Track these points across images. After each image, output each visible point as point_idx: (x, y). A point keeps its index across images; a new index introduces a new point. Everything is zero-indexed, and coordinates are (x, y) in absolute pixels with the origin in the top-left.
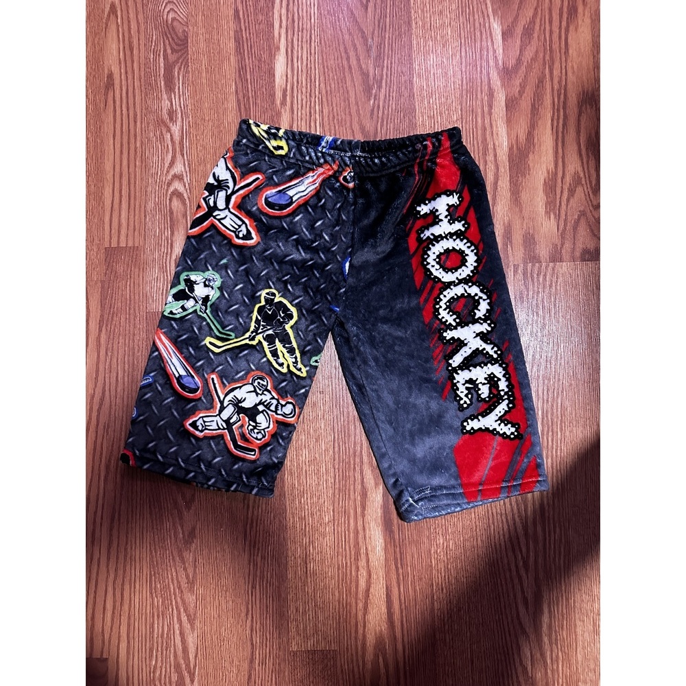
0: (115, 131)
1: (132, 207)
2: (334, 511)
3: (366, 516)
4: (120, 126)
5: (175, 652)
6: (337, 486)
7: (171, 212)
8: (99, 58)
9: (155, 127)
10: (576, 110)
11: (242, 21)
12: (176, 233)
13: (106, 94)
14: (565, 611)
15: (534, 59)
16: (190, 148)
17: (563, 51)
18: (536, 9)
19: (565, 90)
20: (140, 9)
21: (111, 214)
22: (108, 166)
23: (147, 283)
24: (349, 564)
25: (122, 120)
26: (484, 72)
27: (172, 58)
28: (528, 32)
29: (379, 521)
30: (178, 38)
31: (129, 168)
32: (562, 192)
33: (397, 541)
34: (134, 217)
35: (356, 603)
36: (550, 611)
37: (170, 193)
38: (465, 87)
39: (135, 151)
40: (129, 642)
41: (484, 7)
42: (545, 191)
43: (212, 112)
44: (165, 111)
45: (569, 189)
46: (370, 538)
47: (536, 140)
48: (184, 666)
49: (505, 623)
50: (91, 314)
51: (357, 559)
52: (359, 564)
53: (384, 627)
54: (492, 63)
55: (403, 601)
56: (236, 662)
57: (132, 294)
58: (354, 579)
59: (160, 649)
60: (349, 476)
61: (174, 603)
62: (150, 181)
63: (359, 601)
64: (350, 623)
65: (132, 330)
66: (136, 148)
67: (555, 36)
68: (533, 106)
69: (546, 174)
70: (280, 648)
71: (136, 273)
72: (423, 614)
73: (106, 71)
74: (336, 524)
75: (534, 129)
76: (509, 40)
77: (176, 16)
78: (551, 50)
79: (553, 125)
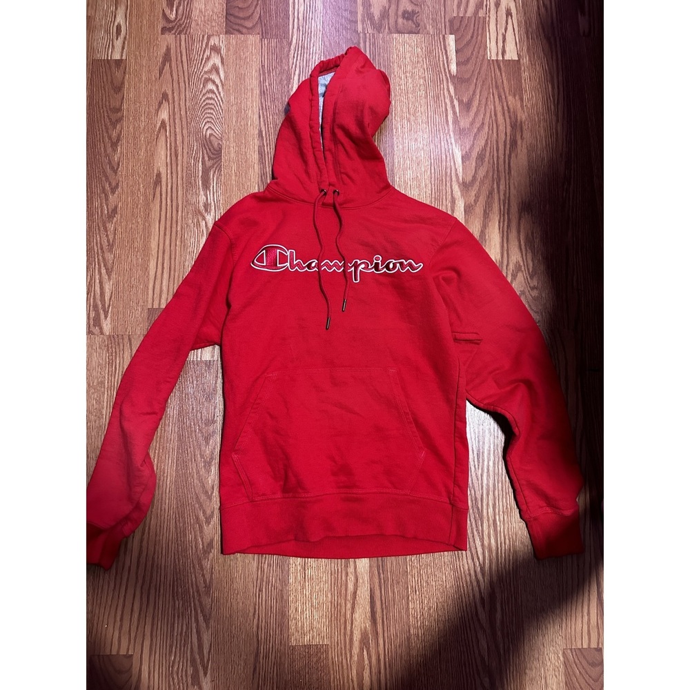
0: (160, 217)
1: (172, 277)
4: (164, 214)
5: (192, 648)
8: (150, 161)
9: (193, 216)
10: (517, 215)
11: (265, 139)
13: (155, 189)
15: (486, 177)
17: (507, 172)
18: (486, 140)
19: (509, 200)
20: (185, 126)
21: (155, 283)
22: (154, 245)
24: (340, 570)
25: (167, 209)
26: (448, 184)
27: (208, 164)
28: (481, 157)
30: (214, 149)
31: (170, 247)
34: (174, 284)
35: (345, 604)
38: (433, 196)
39: (176, 233)
40: (152, 640)
41: (448, 137)
44: (201, 204)
45: (512, 275)
47: (487, 237)
48: (199, 660)
51: (346, 566)
52: (348, 570)
53: (368, 624)
54: (454, 179)
55: (384, 602)
56: (244, 656)
58: (344, 583)
59: (178, 646)
61: (192, 605)
62: (188, 258)
63: (347, 602)
64: (340, 621)
66: (177, 231)
68: (485, 211)
70: (281, 642)
72: (400, 613)
73: (155, 172)
75: (486, 229)
76: (467, 162)
77: (213, 132)
78: (498, 171)
79: (499, 226)
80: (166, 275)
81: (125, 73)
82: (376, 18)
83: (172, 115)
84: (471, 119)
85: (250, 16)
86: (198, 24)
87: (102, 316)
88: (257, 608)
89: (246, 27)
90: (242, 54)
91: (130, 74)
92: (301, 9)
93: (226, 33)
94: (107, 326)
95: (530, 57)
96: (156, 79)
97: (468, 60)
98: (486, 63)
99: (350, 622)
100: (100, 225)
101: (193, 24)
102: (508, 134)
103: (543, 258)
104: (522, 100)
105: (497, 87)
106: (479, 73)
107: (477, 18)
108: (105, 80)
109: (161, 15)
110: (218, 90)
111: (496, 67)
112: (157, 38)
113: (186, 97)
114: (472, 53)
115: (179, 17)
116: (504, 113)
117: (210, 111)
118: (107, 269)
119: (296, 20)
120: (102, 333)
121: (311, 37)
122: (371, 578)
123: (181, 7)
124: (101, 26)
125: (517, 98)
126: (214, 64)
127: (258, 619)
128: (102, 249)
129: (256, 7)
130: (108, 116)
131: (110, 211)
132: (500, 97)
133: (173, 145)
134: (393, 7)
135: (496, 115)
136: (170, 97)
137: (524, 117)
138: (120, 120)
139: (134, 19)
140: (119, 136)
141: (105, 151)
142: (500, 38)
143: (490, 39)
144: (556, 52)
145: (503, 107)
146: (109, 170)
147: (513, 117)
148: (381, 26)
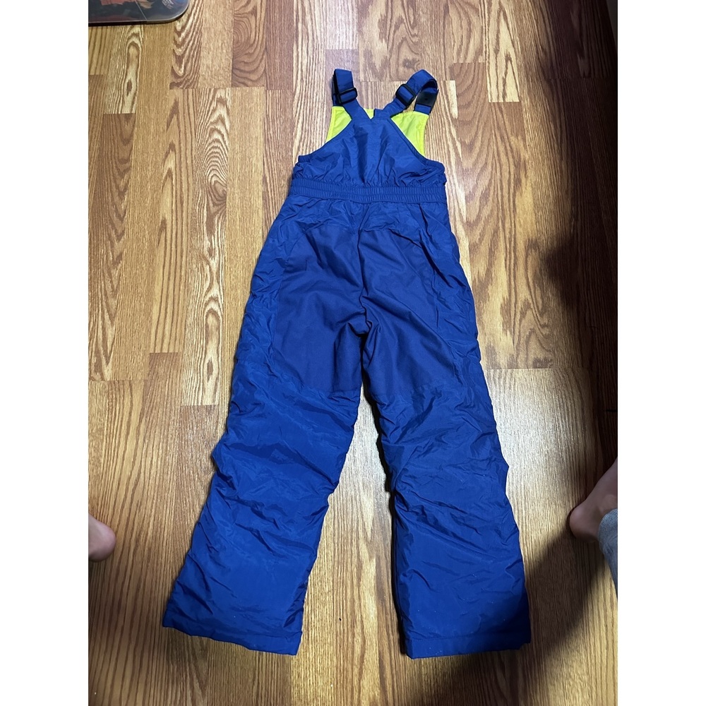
0: (165, 263)
1: (175, 322)
2: (333, 582)
3: (361, 587)
4: (169, 260)
6: (336, 559)
7: (207, 326)
8: (156, 209)
9: (197, 261)
10: (524, 253)
11: (269, 185)
12: (210, 342)
13: (159, 235)
14: (537, 675)
15: (490, 216)
16: (225, 277)
17: (512, 210)
18: (490, 180)
19: (515, 238)
20: (190, 173)
21: (157, 327)
22: (157, 289)
23: (183, 382)
24: (346, 631)
25: (171, 255)
27: (213, 209)
28: (485, 196)
29: (373, 590)
30: (219, 195)
31: (174, 291)
32: (515, 314)
33: (388, 609)
34: (176, 329)
35: (352, 669)
36: (524, 676)
37: (206, 311)
39: (180, 278)
41: (451, 178)
42: (502, 313)
43: (243, 251)
44: (206, 249)
45: (521, 313)
46: (365, 606)
47: (493, 275)
49: (485, 688)
50: (134, 408)
51: (353, 627)
52: (355, 631)
53: (377, 692)
54: (458, 218)
55: (394, 666)
57: (170, 391)
58: (350, 645)
60: (347, 550)
61: (188, 669)
62: (191, 302)
63: (354, 667)
64: (346, 688)
65: (167, 421)
66: (181, 276)
67: (506, 199)
68: (490, 249)
69: (502, 301)
71: (175, 374)
72: (412, 679)
73: (161, 218)
74: (335, 593)
75: (491, 267)
76: (471, 202)
77: (218, 179)
78: (503, 209)
79: (506, 264)
80: (169, 320)
81: (134, 126)
82: (377, 67)
83: (179, 164)
84: (473, 160)
85: (255, 70)
86: (205, 79)
87: (104, 362)
88: (257, 673)
89: (251, 80)
90: (247, 105)
91: (138, 127)
92: (305, 62)
93: (232, 86)
94: (108, 372)
95: (531, 99)
96: (164, 131)
97: (469, 104)
98: (487, 106)
99: (358, 690)
100: (105, 271)
101: (200, 80)
102: (512, 173)
103: (553, 295)
104: (524, 140)
105: (499, 128)
106: (481, 115)
107: (477, 64)
108: (115, 133)
109: (170, 71)
110: (223, 139)
111: (497, 109)
112: (166, 93)
113: (192, 147)
114: (473, 97)
115: (187, 73)
116: (507, 153)
117: (215, 159)
118: (110, 315)
119: (300, 72)
120: (103, 379)
121: (314, 87)
122: (380, 640)
123: (189, 64)
124: (113, 83)
125: (519, 138)
126: (220, 115)
127: (258, 686)
128: (106, 295)
129: (261, 62)
130: (116, 167)
131: (115, 257)
132: (502, 137)
133: (178, 192)
134: (394, 56)
135: (499, 155)
136: (177, 147)
137: (527, 157)
138: (128, 169)
139: (144, 77)
140: (126, 185)
141: (113, 200)
142: (501, 82)
143: (490, 83)
144: (557, 93)
145: (506, 147)
146: (115, 219)
147: (516, 156)
148: (382, 76)
